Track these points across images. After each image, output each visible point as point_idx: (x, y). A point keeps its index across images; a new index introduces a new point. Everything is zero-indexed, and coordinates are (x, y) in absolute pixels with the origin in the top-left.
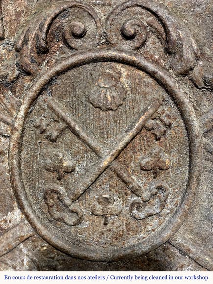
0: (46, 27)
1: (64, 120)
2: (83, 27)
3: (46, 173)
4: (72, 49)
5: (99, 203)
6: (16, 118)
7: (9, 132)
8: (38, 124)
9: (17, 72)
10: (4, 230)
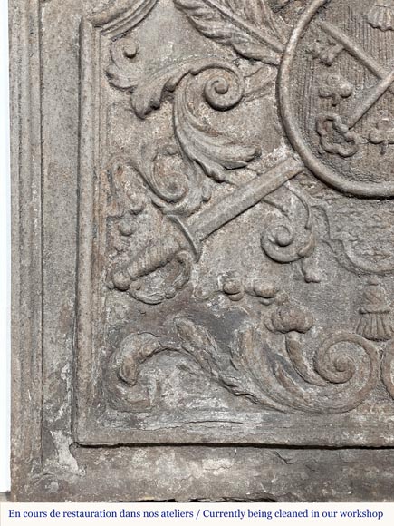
1: (341, 42)
3: (320, 100)
6: (288, 43)
7: (278, 60)
8: (311, 49)
10: (269, 168)
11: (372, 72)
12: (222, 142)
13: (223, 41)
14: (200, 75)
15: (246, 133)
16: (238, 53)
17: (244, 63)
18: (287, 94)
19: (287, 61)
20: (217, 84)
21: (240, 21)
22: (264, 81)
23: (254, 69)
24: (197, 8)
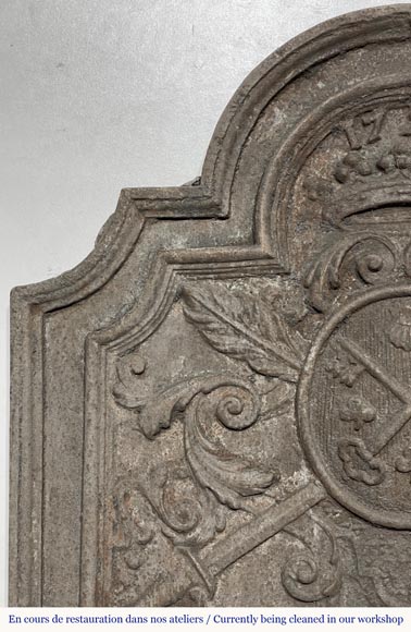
0: (339, 260)
1: (362, 363)
2: (380, 260)
3: (341, 423)
4: (367, 283)
5: (404, 456)
6: (306, 361)
7: (296, 377)
9: (306, 310)
10: (289, 494)
11: (396, 395)
12: (236, 468)
13: (237, 356)
14: (212, 393)
15: (264, 454)
16: (253, 370)
17: (260, 380)
18: (306, 416)
19: (305, 381)
20: (230, 405)
21: (255, 337)
22: (282, 399)
23: (271, 386)
24: (209, 322)
